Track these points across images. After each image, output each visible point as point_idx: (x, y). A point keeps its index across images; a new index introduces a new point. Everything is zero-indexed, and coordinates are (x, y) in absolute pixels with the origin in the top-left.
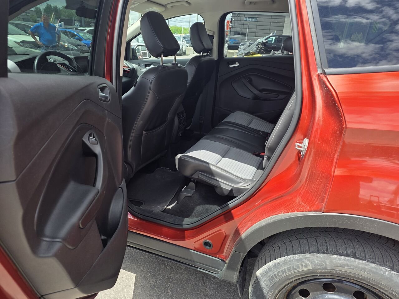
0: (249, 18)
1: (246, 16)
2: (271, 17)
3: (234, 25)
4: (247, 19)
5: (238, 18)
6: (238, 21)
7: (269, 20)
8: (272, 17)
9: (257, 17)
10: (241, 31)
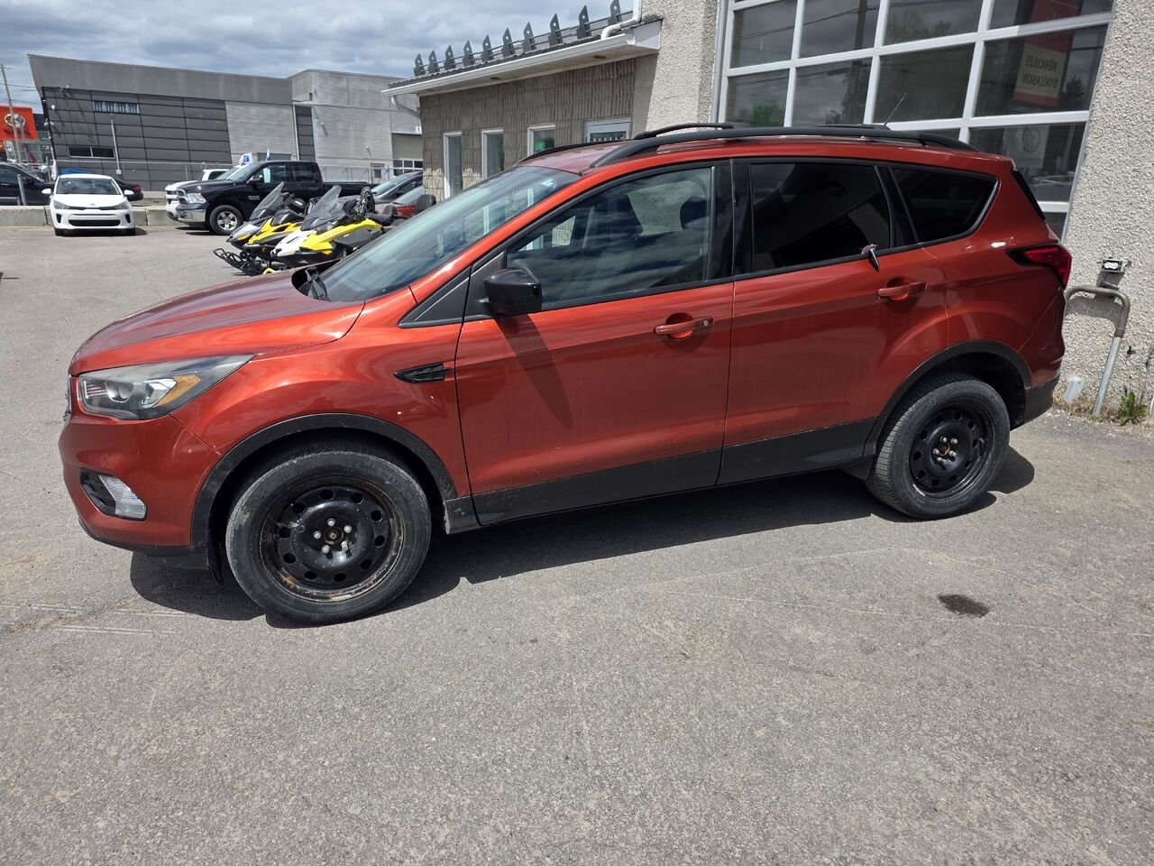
0: (110, 103)
1: (94, 98)
2: (180, 103)
3: (60, 124)
4: (104, 108)
5: (67, 104)
6: (73, 113)
7: (179, 111)
8: (186, 103)
9: (135, 101)
10: (93, 142)
